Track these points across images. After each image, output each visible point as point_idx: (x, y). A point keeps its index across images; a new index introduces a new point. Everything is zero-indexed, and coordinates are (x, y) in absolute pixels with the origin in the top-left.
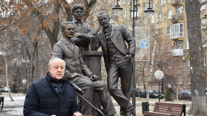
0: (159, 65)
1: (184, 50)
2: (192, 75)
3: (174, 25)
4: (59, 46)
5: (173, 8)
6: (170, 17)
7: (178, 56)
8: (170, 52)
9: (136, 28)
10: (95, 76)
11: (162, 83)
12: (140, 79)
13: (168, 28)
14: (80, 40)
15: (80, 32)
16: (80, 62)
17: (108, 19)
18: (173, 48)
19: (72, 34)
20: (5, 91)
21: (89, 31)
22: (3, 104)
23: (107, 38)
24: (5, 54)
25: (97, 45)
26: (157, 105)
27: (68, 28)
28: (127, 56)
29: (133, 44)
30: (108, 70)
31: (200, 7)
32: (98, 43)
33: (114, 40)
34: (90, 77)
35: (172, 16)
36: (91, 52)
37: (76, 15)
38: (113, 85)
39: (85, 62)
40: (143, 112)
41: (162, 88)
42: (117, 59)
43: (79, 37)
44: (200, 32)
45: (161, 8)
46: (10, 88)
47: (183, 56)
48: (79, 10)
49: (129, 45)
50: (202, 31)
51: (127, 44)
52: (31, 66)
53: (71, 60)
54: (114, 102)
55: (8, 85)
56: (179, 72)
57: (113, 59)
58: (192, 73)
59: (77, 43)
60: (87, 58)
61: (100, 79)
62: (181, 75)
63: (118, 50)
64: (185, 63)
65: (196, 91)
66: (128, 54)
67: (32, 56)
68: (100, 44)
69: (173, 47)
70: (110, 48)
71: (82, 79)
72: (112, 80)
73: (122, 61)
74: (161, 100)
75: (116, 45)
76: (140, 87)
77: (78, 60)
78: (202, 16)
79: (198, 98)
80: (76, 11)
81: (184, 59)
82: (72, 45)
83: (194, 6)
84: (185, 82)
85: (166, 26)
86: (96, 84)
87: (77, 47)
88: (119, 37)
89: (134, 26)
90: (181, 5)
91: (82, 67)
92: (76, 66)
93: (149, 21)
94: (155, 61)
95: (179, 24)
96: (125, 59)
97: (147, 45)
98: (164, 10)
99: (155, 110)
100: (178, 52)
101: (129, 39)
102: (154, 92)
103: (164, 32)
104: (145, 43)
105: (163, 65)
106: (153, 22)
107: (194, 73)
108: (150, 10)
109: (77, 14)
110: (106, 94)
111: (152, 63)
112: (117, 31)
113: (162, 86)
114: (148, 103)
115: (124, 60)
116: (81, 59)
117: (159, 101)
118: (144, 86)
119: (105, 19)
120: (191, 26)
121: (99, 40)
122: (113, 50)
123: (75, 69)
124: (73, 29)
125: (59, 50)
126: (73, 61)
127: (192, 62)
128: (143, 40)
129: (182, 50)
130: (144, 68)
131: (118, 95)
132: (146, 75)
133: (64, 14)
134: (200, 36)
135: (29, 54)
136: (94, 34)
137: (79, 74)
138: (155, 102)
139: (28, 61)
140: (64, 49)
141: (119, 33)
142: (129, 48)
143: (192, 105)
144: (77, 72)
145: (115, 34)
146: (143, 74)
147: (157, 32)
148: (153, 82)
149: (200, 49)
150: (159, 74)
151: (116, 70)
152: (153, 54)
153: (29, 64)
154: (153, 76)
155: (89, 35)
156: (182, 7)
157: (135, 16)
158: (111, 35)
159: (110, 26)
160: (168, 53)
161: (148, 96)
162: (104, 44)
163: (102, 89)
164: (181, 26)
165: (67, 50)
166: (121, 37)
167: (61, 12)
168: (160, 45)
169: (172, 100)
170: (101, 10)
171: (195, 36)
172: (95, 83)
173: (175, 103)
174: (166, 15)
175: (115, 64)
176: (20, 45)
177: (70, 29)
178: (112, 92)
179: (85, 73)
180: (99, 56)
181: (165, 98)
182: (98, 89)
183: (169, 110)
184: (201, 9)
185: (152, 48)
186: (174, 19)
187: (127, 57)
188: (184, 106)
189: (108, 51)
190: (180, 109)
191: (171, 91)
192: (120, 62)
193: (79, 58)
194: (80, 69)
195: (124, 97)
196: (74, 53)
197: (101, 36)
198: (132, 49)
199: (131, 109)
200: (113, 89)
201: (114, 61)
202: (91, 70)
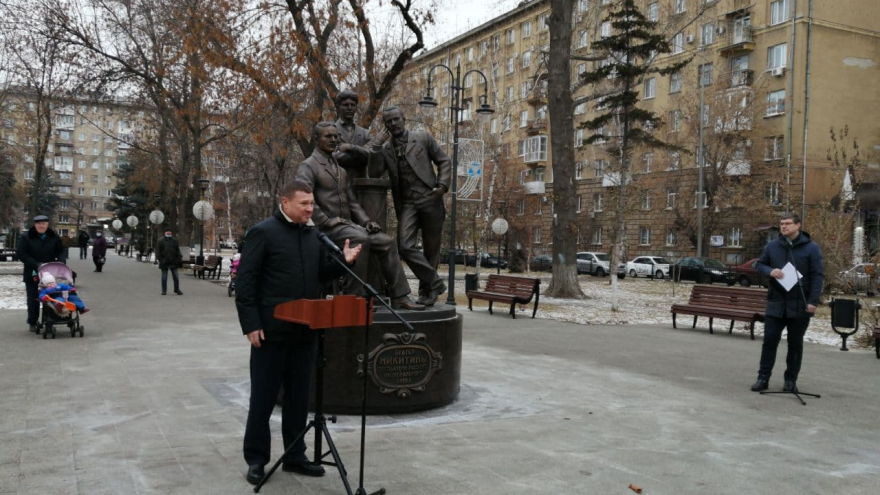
0: (500, 209)
1: (546, 184)
2: (556, 228)
3: (531, 138)
4: (308, 166)
5: (530, 108)
6: (524, 124)
7: (535, 194)
8: (522, 187)
9: (460, 140)
10: (374, 225)
11: (505, 240)
12: (468, 232)
13: (521, 143)
14: (349, 156)
15: (350, 143)
16: (348, 198)
17: (401, 119)
18: (527, 179)
19: (333, 145)
20: (227, 247)
21: (366, 141)
22: (220, 269)
23: (400, 154)
24: (228, 179)
25: (381, 167)
26: (492, 280)
27: (327, 133)
28: (435, 189)
29: (447, 168)
30: (399, 215)
31: (574, 108)
32: (383, 164)
33: (411, 160)
34: (364, 226)
35: (528, 122)
36: (369, 180)
37: (344, 110)
38: (407, 241)
39: (357, 197)
40: (467, 291)
41: (505, 251)
42: (415, 195)
43: (348, 151)
44: (572, 153)
45: (507, 106)
46: (236, 241)
47: (544, 195)
48: (349, 101)
49: (439, 170)
50: (576, 151)
51: (435, 168)
52: (272, 204)
53: (329, 194)
54: (408, 272)
55: (230, 236)
56: (536, 222)
57: (409, 194)
58: (556, 224)
59: (342, 163)
60: (361, 191)
61: (384, 230)
62: (539, 227)
63: (418, 179)
64: (546, 207)
65: (561, 256)
66: (437, 186)
67: (273, 186)
68: (387, 167)
69: (527, 177)
70: (405, 173)
71: (350, 230)
72: (406, 233)
73: (424, 198)
74: (501, 271)
75: (416, 169)
76: (468, 248)
77: (343, 194)
78: (576, 125)
79: (564, 267)
80: (344, 102)
81: (545, 199)
82: (334, 166)
83: (563, 106)
84: (545, 241)
85: (517, 139)
86: (376, 239)
87: (343, 170)
88: (422, 153)
89: (456, 136)
90: (543, 104)
91: (351, 207)
92: (339, 204)
93: (487, 130)
94: (493, 201)
95: (539, 137)
96: (431, 195)
97: (479, 172)
98: (514, 110)
99: (488, 288)
100: (536, 187)
101: (439, 159)
102: (492, 256)
103: (514, 150)
104: (476, 169)
105: (509, 209)
106: (494, 131)
107: (559, 225)
108: (485, 109)
109: (344, 108)
110: (394, 258)
111: (489, 206)
112: (418, 144)
113: (506, 246)
114: (476, 275)
115: (429, 198)
116: (350, 193)
117: (499, 272)
118: (475, 245)
119: (396, 119)
120: (557, 141)
121: (385, 158)
122: (410, 178)
123: (338, 211)
124: (336, 137)
125: (307, 174)
126: (333, 195)
127: (556, 204)
128: (473, 162)
129: (543, 183)
130: (475, 214)
131: (416, 261)
132: (478, 225)
133: (331, 110)
134: (571, 158)
135: (268, 181)
136: (375, 148)
137: (344, 221)
138: (488, 274)
139: (266, 194)
140: (318, 173)
141: (422, 146)
142: (439, 174)
143: (553, 280)
144: (341, 217)
145: (415, 149)
146: (474, 224)
147: (499, 150)
148: (490, 240)
149: (571, 182)
150: (500, 225)
151: (414, 216)
152: (491, 189)
153: (267, 199)
154: (489, 228)
155: (368, 149)
156: (545, 108)
157: (459, 120)
158: (408, 150)
159: (405, 133)
160: (518, 188)
161: (479, 263)
162: (393, 166)
163: (386, 249)
164: (543, 140)
165: (322, 174)
166: (424, 154)
167: (325, 105)
168: (505, 174)
169: (520, 271)
170: (402, 104)
171: (563, 159)
172: (373, 237)
173: (525, 276)
174: (518, 118)
175: (412, 203)
176: (253, 165)
177: (329, 136)
178: (406, 255)
179: (355, 219)
180: (383, 189)
181: (510, 268)
182: (379, 248)
183: (513, 288)
184: (576, 113)
185: (488, 179)
186: (531, 128)
187: (435, 192)
188: (537, 282)
189: (401, 180)
190: (531, 287)
191: (521, 255)
192: (422, 201)
193: (345, 191)
194: (346, 210)
195: (427, 264)
196: (336, 180)
197: (390, 151)
198: (444, 178)
199: (438, 285)
200: (407, 250)
201: (411, 198)
202: (367, 214)
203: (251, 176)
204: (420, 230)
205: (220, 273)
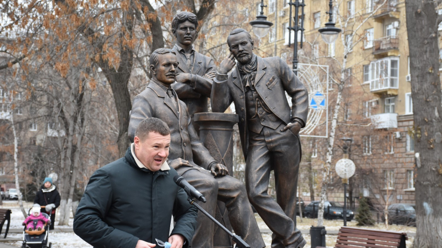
0: (344, 148)
1: (399, 117)
2: (419, 170)
3: (378, 61)
4: (145, 100)
5: (376, 25)
6: (370, 45)
7: (385, 129)
8: (368, 120)
9: (299, 65)
10: (221, 166)
11: (350, 186)
12: (302, 176)
13: (366, 68)
14: (188, 88)
15: (189, 72)
16: (189, 136)
17: (249, 44)
18: (375, 110)
19: (173, 75)
21: (208, 69)
22: (8, 225)
23: (248, 84)
24: (12, 117)
25: (226, 99)
26: (344, 234)
27: (165, 62)
28: (290, 124)
29: (304, 99)
30: (247, 154)
31: (439, 23)
32: (228, 95)
33: (262, 91)
34: (209, 168)
35: (375, 42)
36: (211, 114)
37: (181, 35)
38: (258, 186)
39: (199, 135)
41: (350, 198)
42: (267, 131)
43: (187, 82)
44: (438, 77)
45: (352, 23)
47: (396, 129)
48: (187, 24)
49: (293, 101)
52: (70, 145)
55: (17, 185)
56: (388, 163)
57: (259, 130)
58: (419, 165)
60: (202, 127)
61: (231, 173)
62: (391, 170)
63: (270, 112)
64: (400, 145)
65: (426, 205)
66: (292, 120)
67: (71, 122)
68: (232, 99)
69: (375, 108)
70: (254, 106)
71: (193, 173)
72: (256, 176)
73: (277, 135)
74: (348, 223)
75: (267, 101)
76: (302, 195)
77: (184, 131)
79: (431, 219)
80: (182, 26)
81: (398, 135)
82: (173, 99)
83: (425, 22)
84: (399, 186)
85: (361, 63)
86: (223, 183)
87: (183, 103)
88: (274, 83)
89: (295, 61)
90: (394, 19)
91: (192, 146)
92: (180, 143)
93: (325, 52)
94: (337, 138)
95: (389, 60)
96: (285, 131)
97: (323, 103)
100: (386, 120)
101: (294, 89)
102: (333, 205)
103: (358, 75)
104: (319, 100)
105: (353, 148)
106: (332, 53)
107: (423, 166)
108: (330, 28)
109: (183, 32)
110: (244, 207)
111: (332, 144)
112: (269, 71)
113: (351, 193)
114: (324, 228)
115: (283, 134)
116: (192, 130)
117: (345, 225)
118: (312, 192)
119: (244, 43)
121: (230, 89)
122: (260, 112)
123: (179, 151)
124: (175, 65)
125: (144, 110)
126: (174, 132)
128: (315, 92)
129: (395, 116)
130: (311, 153)
131: (269, 209)
132: (315, 167)
135: (64, 118)
136: (220, 77)
137: (186, 162)
139: (62, 133)
140: (155, 107)
141: (274, 75)
142: (294, 107)
143: (418, 235)
144: (182, 158)
145: (265, 78)
146: (310, 166)
147: (343, 76)
149: (437, 114)
150: (346, 167)
151: (266, 156)
152: (334, 124)
153: (64, 140)
154: (333, 171)
156: (397, 24)
158: (257, 79)
159: (253, 60)
161: (321, 213)
162: (240, 97)
163: (235, 195)
164: (394, 63)
165: (161, 108)
166: (276, 84)
168: (346, 105)
171: (425, 86)
172: (220, 181)
174: (363, 38)
175: (264, 141)
176: (45, 99)
177: (168, 64)
178: (257, 203)
179: (198, 160)
180: (228, 124)
181: (357, 219)
182: (227, 194)
186: (378, 49)
187: (289, 128)
188: (403, 238)
189: (249, 115)
191: (370, 204)
192: (274, 138)
193: (187, 127)
194: (188, 150)
195: (281, 214)
196: (176, 115)
197: (235, 81)
198: (299, 111)
199: (296, 238)
200: (260, 197)
201: (261, 135)
202: (211, 154)
203: (42, 111)
204: (272, 172)
205: (8, 229)
